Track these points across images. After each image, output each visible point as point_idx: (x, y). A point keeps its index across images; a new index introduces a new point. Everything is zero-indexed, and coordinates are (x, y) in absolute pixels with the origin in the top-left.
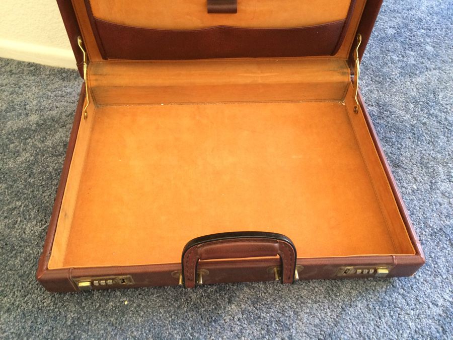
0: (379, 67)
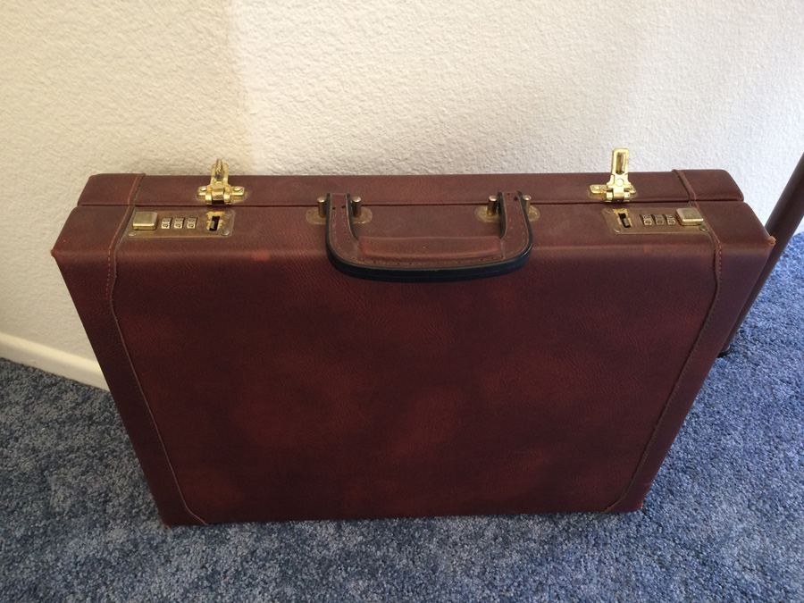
0: (763, 476)
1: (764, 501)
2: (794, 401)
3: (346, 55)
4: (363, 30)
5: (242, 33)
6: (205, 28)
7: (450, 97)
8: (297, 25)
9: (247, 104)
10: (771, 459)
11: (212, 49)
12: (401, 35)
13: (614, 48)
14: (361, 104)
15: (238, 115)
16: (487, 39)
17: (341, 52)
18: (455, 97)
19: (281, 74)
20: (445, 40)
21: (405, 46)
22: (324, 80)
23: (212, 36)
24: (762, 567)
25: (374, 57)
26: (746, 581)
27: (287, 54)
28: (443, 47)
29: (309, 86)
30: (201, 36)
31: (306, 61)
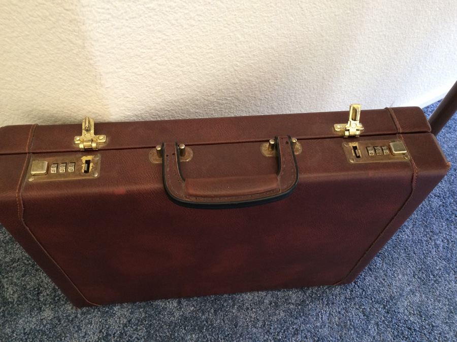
0: (422, 257)
1: (422, 272)
2: (442, 209)
3: (170, 42)
4: (181, 25)
5: (95, 41)
6: (67, 38)
7: (241, 55)
8: (134, 29)
9: (103, 82)
10: (427, 246)
11: (75, 52)
12: (208, 24)
13: (349, 12)
14: (181, 69)
15: (97, 89)
16: (266, 18)
17: (167, 41)
18: (244, 55)
19: (125, 60)
20: (237, 23)
21: (210, 30)
22: (155, 59)
23: (73, 43)
24: (420, 312)
25: (189, 41)
26: (411, 321)
27: (128, 48)
28: (236, 27)
29: (145, 65)
30: (65, 43)
31: (142, 50)
